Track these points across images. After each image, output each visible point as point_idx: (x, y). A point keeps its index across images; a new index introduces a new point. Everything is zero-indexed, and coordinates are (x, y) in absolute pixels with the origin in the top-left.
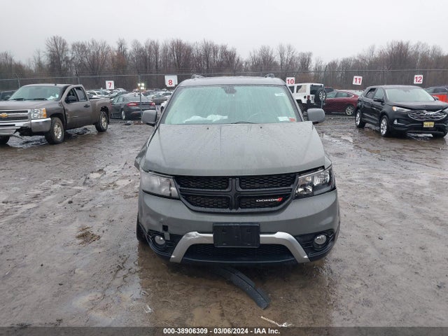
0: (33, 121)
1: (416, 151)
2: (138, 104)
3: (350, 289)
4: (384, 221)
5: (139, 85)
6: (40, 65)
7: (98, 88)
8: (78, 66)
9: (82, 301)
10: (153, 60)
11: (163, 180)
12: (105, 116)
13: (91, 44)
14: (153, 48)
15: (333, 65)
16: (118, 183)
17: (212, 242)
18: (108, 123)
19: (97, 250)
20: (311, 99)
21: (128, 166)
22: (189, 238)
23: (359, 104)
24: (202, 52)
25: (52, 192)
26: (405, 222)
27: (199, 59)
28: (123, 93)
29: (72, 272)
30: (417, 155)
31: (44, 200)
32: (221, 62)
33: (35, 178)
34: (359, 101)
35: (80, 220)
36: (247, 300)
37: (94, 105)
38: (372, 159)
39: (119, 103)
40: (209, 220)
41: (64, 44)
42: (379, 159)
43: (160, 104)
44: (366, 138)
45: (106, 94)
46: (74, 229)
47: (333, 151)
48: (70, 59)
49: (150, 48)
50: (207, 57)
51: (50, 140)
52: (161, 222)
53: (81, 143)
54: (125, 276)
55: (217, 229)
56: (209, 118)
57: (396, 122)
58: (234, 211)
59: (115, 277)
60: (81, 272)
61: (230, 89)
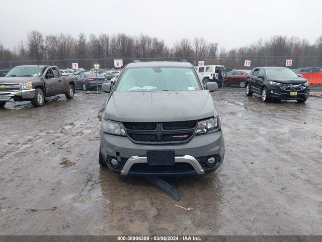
0: (23, 91)
1: (284, 111)
2: (95, 80)
3: (229, 191)
4: (256, 153)
5: (95, 66)
6: (23, 51)
7: (65, 68)
8: (51, 52)
9: (68, 198)
10: (104, 48)
11: (117, 125)
12: (72, 88)
13: (60, 36)
14: (105, 39)
15: (233, 52)
16: (84, 131)
17: (146, 162)
18: (74, 92)
19: (74, 171)
20: (215, 76)
21: (90, 121)
22: (132, 160)
23: (248, 79)
24: (140, 42)
25: (40, 137)
26: (269, 154)
27: (137, 48)
28: (83, 72)
29: (59, 183)
30: (285, 114)
31: (36, 142)
32: (154, 50)
33: (27, 128)
34: (248, 77)
35: (61, 154)
36: (167, 197)
37: (65, 80)
38: (254, 116)
39: (81, 79)
40: (144, 149)
41: (41, 36)
42: (259, 116)
43: (110, 80)
44: (252, 103)
45: (71, 72)
46: (58, 159)
47: (228, 111)
48: (45, 47)
49: (103, 39)
50: (144, 46)
51: (35, 104)
52: (115, 150)
53: (56, 106)
54: (93, 185)
55: (149, 154)
56: (145, 88)
57: (272, 92)
58: (159, 143)
59: (86, 185)
60: (65, 183)
61: (158, 70)
